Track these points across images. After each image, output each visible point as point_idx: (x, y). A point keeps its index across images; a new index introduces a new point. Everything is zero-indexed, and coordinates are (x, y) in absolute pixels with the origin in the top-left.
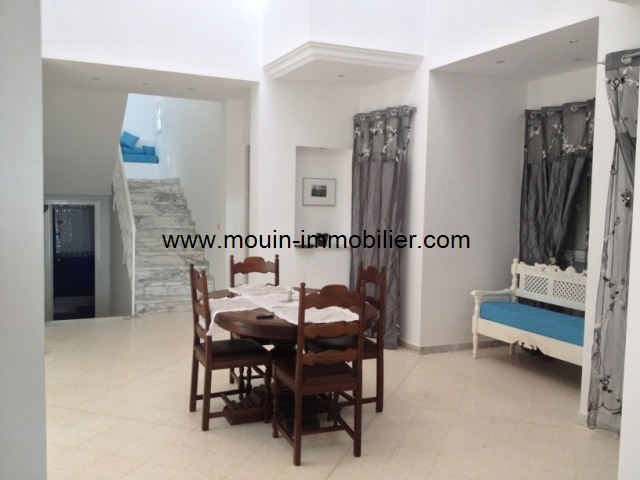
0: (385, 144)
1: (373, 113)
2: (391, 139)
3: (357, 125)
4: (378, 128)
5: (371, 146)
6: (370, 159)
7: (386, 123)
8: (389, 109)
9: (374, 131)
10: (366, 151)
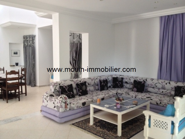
0: (30, 43)
1: (27, 36)
2: (31, 42)
3: (24, 38)
4: (28, 39)
5: (27, 43)
6: (27, 46)
7: (30, 38)
8: (30, 35)
9: (27, 40)
10: (26, 44)
